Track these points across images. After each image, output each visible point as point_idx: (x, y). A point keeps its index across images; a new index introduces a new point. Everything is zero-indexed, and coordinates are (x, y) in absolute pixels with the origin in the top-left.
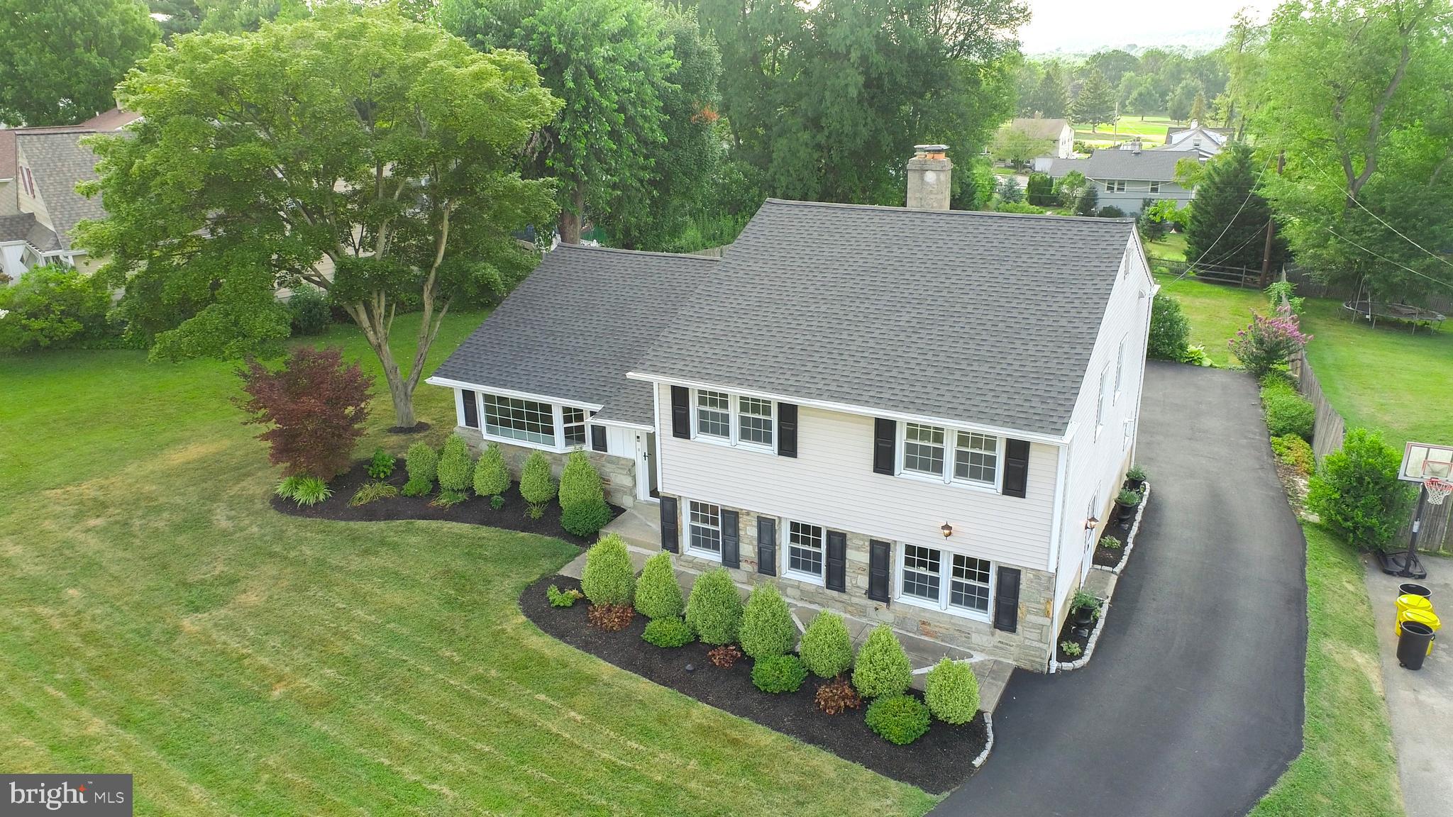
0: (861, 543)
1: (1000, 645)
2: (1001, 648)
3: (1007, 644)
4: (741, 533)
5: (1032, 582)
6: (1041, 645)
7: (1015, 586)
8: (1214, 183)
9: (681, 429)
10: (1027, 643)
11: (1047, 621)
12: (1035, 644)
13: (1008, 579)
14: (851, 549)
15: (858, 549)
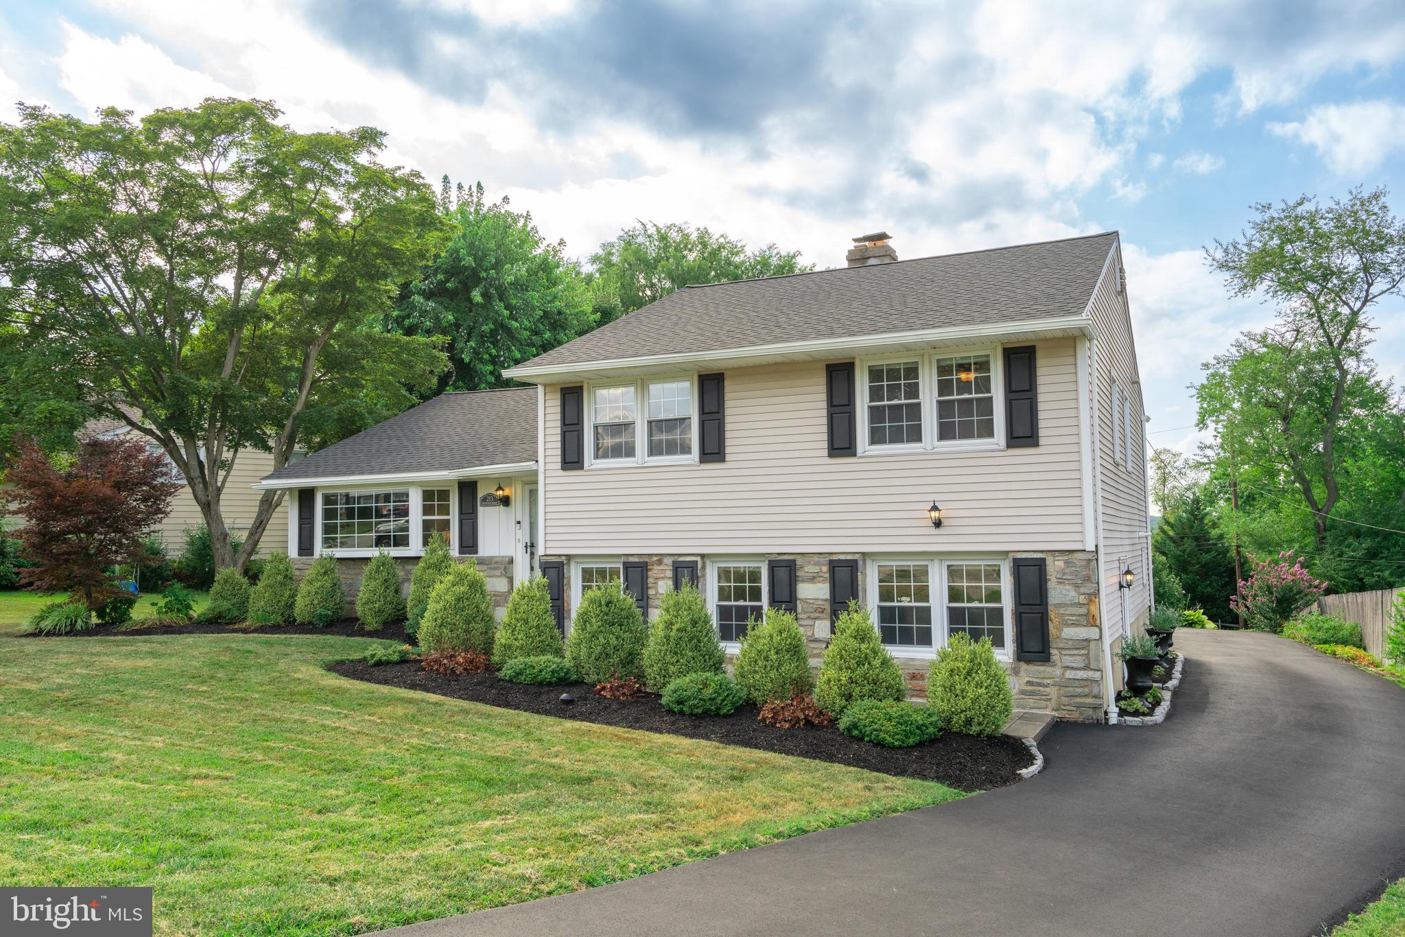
0: (816, 569)
1: (1030, 688)
2: (1032, 693)
3: (1039, 684)
4: (651, 592)
5: (1064, 574)
6: (1090, 674)
7: (1041, 586)
8: (1171, 538)
9: (572, 459)
10: (1069, 674)
11: (1093, 633)
12: (1081, 674)
13: (1031, 575)
14: (803, 581)
15: (812, 579)
